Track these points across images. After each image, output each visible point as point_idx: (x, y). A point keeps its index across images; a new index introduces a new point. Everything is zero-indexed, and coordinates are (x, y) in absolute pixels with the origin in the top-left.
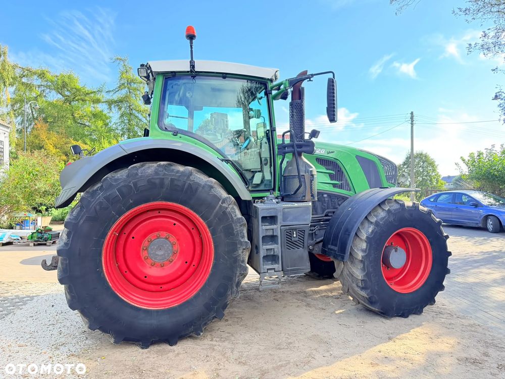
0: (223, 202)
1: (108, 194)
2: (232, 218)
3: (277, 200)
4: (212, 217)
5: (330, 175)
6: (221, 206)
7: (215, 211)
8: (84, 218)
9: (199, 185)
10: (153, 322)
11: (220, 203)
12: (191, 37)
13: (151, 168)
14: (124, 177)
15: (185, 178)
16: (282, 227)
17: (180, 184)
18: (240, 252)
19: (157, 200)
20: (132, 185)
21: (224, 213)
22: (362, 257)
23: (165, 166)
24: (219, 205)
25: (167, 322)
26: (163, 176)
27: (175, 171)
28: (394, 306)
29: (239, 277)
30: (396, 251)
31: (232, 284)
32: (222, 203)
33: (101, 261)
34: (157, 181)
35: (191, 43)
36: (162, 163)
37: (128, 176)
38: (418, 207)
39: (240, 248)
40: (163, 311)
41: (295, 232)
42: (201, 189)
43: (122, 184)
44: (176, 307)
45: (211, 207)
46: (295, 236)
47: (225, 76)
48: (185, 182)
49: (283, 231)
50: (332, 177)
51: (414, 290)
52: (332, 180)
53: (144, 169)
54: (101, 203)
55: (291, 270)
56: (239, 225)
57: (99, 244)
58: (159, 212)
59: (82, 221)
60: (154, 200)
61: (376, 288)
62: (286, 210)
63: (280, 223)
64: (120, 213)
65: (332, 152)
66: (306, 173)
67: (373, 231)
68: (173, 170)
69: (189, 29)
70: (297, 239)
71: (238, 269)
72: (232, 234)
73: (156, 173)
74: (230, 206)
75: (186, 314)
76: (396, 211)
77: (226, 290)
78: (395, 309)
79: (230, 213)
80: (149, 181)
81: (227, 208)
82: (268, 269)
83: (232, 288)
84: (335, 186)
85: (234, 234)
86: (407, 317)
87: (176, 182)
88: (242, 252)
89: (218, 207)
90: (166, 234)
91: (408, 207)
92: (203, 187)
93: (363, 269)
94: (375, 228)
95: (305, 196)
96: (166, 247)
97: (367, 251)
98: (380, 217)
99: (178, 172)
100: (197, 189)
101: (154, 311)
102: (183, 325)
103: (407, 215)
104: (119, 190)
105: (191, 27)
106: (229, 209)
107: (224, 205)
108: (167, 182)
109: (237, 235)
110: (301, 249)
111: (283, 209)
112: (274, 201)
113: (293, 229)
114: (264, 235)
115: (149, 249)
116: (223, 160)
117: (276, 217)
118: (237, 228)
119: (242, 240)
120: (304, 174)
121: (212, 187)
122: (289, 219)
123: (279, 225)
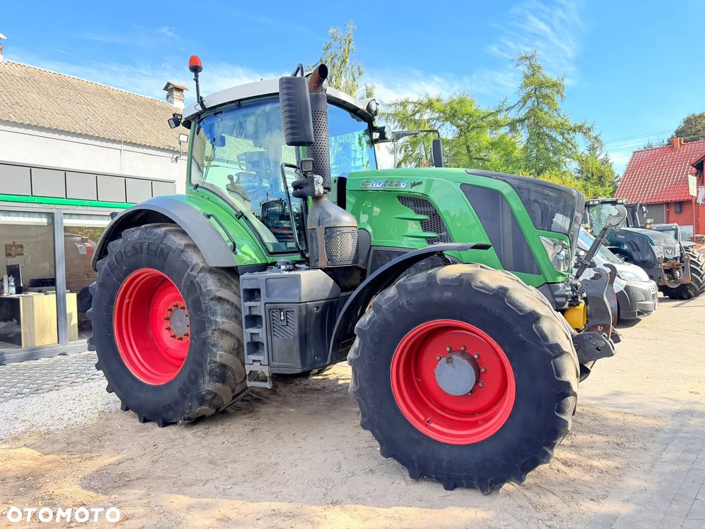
0: (192, 269)
1: (110, 260)
2: (201, 289)
3: (288, 267)
4: (182, 287)
5: (422, 221)
6: (189, 274)
7: (184, 280)
9: (170, 248)
11: (189, 270)
12: (195, 69)
13: (133, 235)
14: (120, 244)
15: (160, 241)
16: (267, 305)
17: (154, 248)
18: (209, 332)
19: (143, 267)
20: (123, 251)
21: (192, 283)
23: (147, 228)
24: (187, 273)
26: (143, 240)
27: (153, 234)
28: (414, 458)
29: (209, 364)
30: (448, 362)
31: (203, 372)
32: (191, 271)
33: (112, 327)
34: (139, 246)
36: (144, 226)
37: (122, 242)
39: (209, 328)
41: (282, 313)
42: (171, 253)
43: (118, 251)
45: (180, 275)
46: (282, 318)
47: (238, 104)
48: (158, 246)
49: (267, 310)
50: (425, 225)
52: (425, 230)
54: (105, 270)
55: (279, 366)
56: (207, 298)
57: (110, 310)
60: (140, 266)
62: (271, 281)
63: (264, 299)
64: (121, 281)
65: (418, 184)
66: (319, 225)
68: (152, 232)
69: (193, 59)
70: (285, 323)
71: (208, 354)
72: (200, 310)
73: (140, 238)
74: (199, 275)
75: (166, 396)
77: (197, 378)
78: (416, 465)
79: (198, 283)
80: (133, 246)
81: (196, 277)
82: (254, 361)
83: (204, 376)
84: (429, 239)
85: (202, 309)
87: (151, 247)
88: (212, 334)
89: (186, 275)
90: (183, 304)
92: (174, 251)
95: (318, 260)
96: (184, 320)
99: (156, 235)
100: (168, 254)
101: (148, 385)
104: (115, 256)
105: (195, 56)
106: (197, 279)
107: (193, 273)
108: (145, 247)
109: (206, 311)
110: (292, 337)
111: (267, 279)
112: (283, 267)
113: (280, 309)
114: (248, 313)
115: (172, 320)
116: (209, 217)
117: (259, 290)
118: (206, 302)
119: (212, 318)
120: (316, 227)
121: (183, 251)
122: (274, 294)
123: (263, 302)
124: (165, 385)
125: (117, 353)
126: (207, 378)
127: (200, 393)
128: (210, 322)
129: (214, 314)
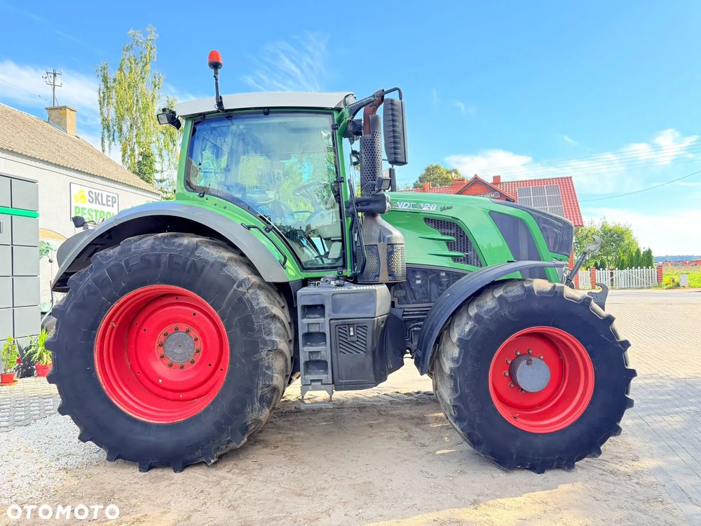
0: (240, 285)
1: (97, 275)
2: (252, 307)
3: (338, 282)
4: (224, 305)
5: (448, 243)
6: (235, 290)
7: (227, 298)
8: (72, 304)
9: (206, 262)
10: (151, 438)
11: (235, 286)
12: (216, 66)
13: (147, 242)
14: (116, 254)
15: (189, 254)
16: (332, 321)
17: (181, 261)
18: (264, 354)
19: (155, 283)
20: (123, 264)
21: (240, 300)
22: (452, 370)
23: (165, 238)
24: (233, 290)
25: (168, 441)
26: (160, 251)
27: (176, 244)
28: (513, 451)
29: (261, 389)
30: (528, 364)
31: (252, 399)
32: (238, 287)
33: (92, 358)
34: (153, 259)
35: (216, 73)
36: (160, 235)
37: (120, 253)
38: (562, 293)
39: (263, 348)
40: (165, 426)
41: (351, 329)
42: (208, 267)
43: (112, 263)
44: (180, 422)
45: (223, 291)
46: (352, 334)
47: (267, 111)
48: (187, 259)
49: (333, 327)
50: (450, 245)
51: (558, 429)
52: (451, 250)
53: (139, 244)
54: (89, 287)
55: (346, 384)
56: (261, 316)
57: (90, 337)
58: (177, 298)
59: (69, 309)
60: (152, 282)
61: (478, 421)
62: (338, 296)
63: (329, 315)
64: (113, 300)
65: (448, 208)
66: (380, 241)
67: (470, 330)
68: (174, 243)
69: (213, 55)
70: (355, 339)
71: (261, 378)
72: (252, 330)
73: (153, 248)
74: (249, 291)
75: (192, 433)
76: (517, 299)
77: (244, 405)
78: (514, 457)
79: (248, 300)
80: (143, 259)
81: (245, 293)
82: (312, 381)
83: (253, 404)
84: (455, 259)
86: (541, 471)
87: (175, 260)
88: (267, 355)
89: (231, 292)
90: (186, 327)
91: (540, 292)
92: (212, 265)
93: (455, 389)
94: (475, 326)
95: (378, 276)
96: (186, 344)
97: (461, 361)
98: (485, 309)
99: (180, 245)
100: (203, 268)
101: (154, 424)
102: (187, 447)
103: (535, 305)
104: (109, 270)
105: (215, 52)
106: (248, 295)
107: (241, 289)
108: (164, 259)
109: (260, 331)
110: (362, 353)
111: (333, 295)
112: (333, 283)
113: (348, 325)
114: (306, 331)
115: (166, 346)
116: (249, 228)
117: (323, 306)
118: (259, 321)
119: (267, 338)
120: (377, 243)
121: (225, 265)
122: (342, 309)
123: (327, 318)
124: (185, 422)
125: (101, 391)
126: (257, 405)
127: (246, 423)
128: (265, 343)
129: (270, 333)
